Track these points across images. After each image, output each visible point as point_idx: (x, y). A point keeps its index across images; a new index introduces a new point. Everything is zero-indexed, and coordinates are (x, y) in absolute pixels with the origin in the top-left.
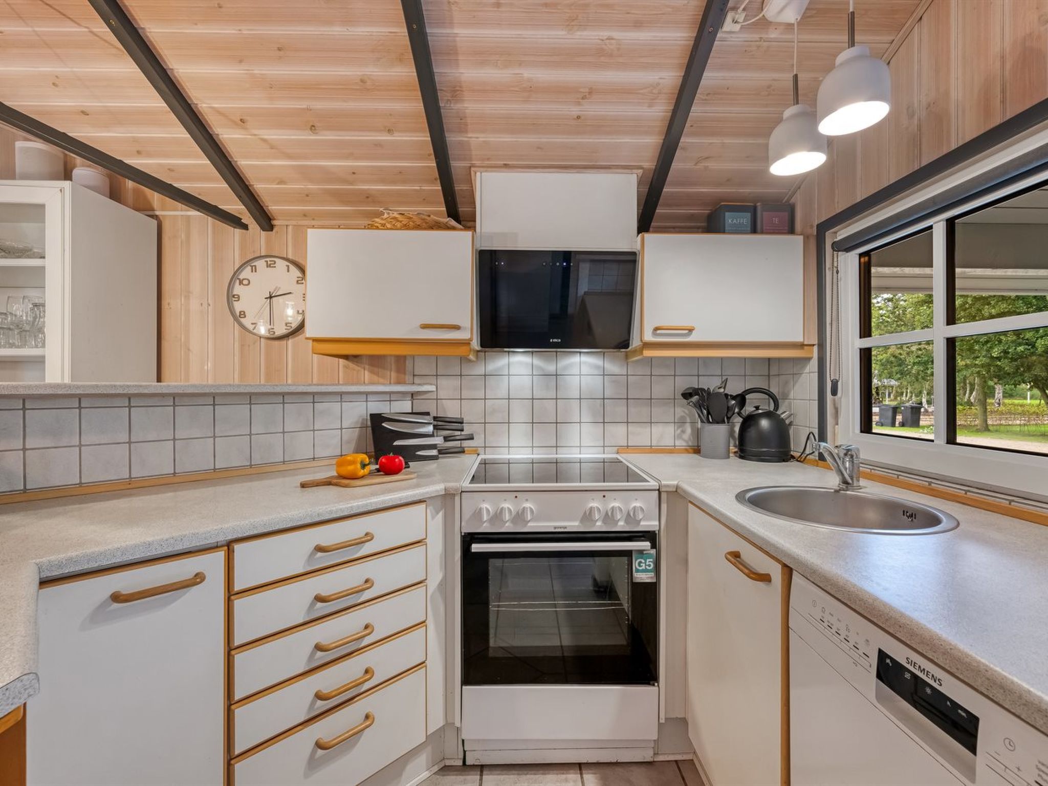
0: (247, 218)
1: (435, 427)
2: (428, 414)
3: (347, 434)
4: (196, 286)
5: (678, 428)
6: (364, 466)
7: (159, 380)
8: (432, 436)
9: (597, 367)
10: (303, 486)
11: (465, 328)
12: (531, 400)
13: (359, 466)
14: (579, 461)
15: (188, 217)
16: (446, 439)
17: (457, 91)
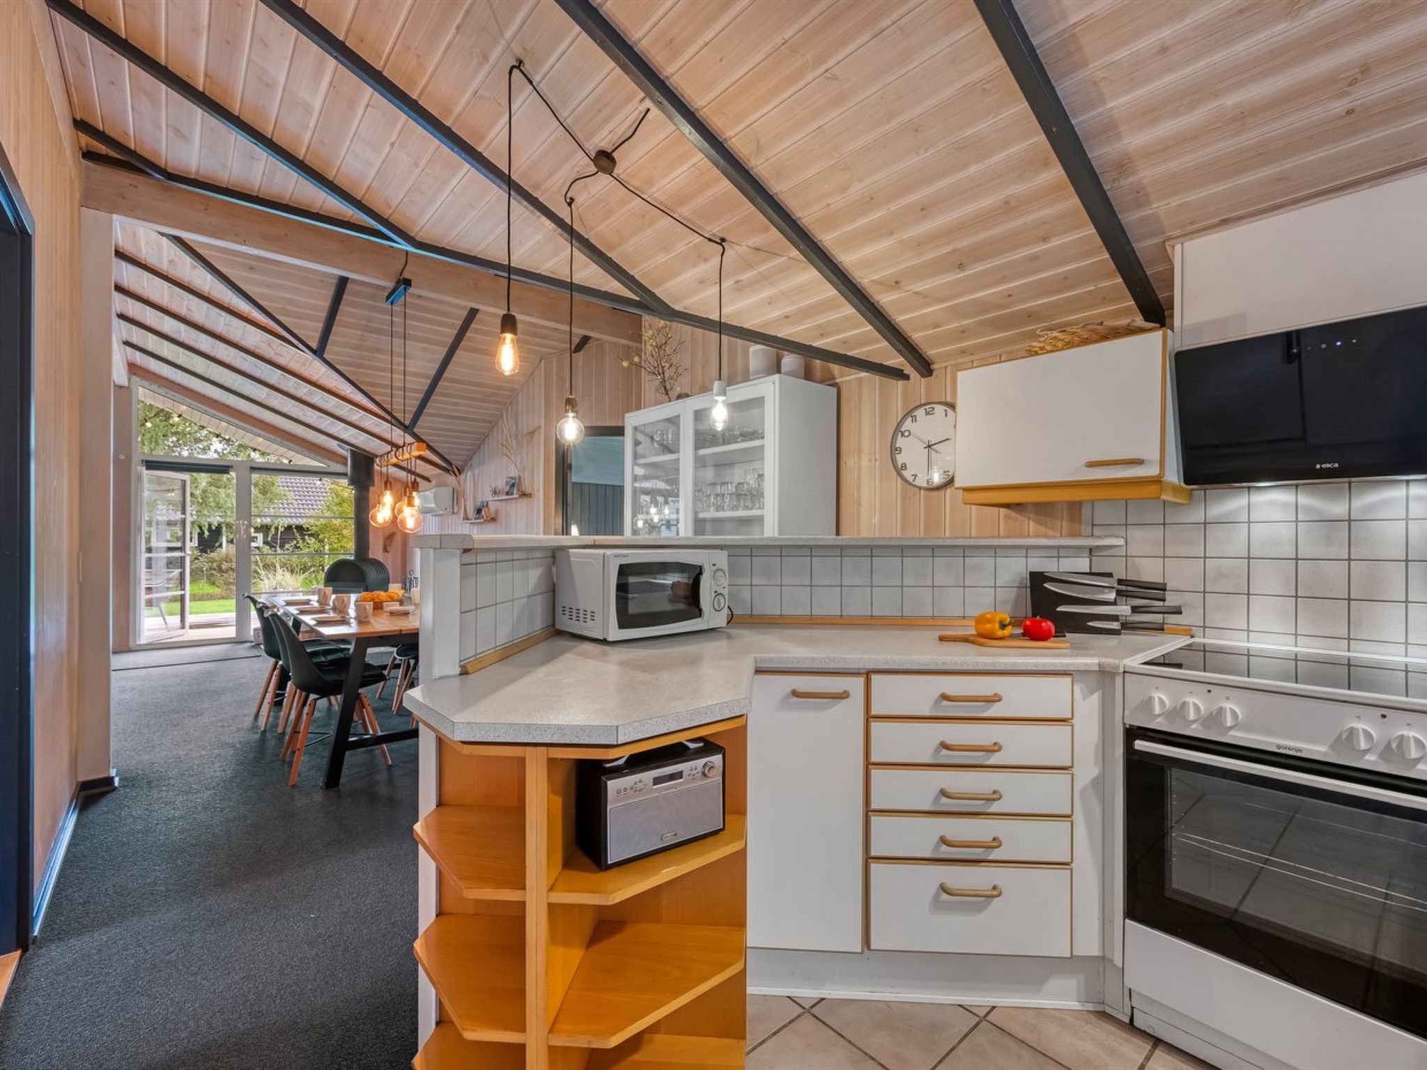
0: (908, 369)
1: (1119, 593)
2: (1110, 575)
3: (1003, 594)
4: (866, 445)
6: (1003, 626)
7: (838, 533)
8: (1114, 603)
10: (942, 639)
11: (1150, 462)
12: (1294, 561)
13: (997, 626)
14: (1404, 669)
15: (860, 379)
16: (1135, 610)
17: (1126, 164)
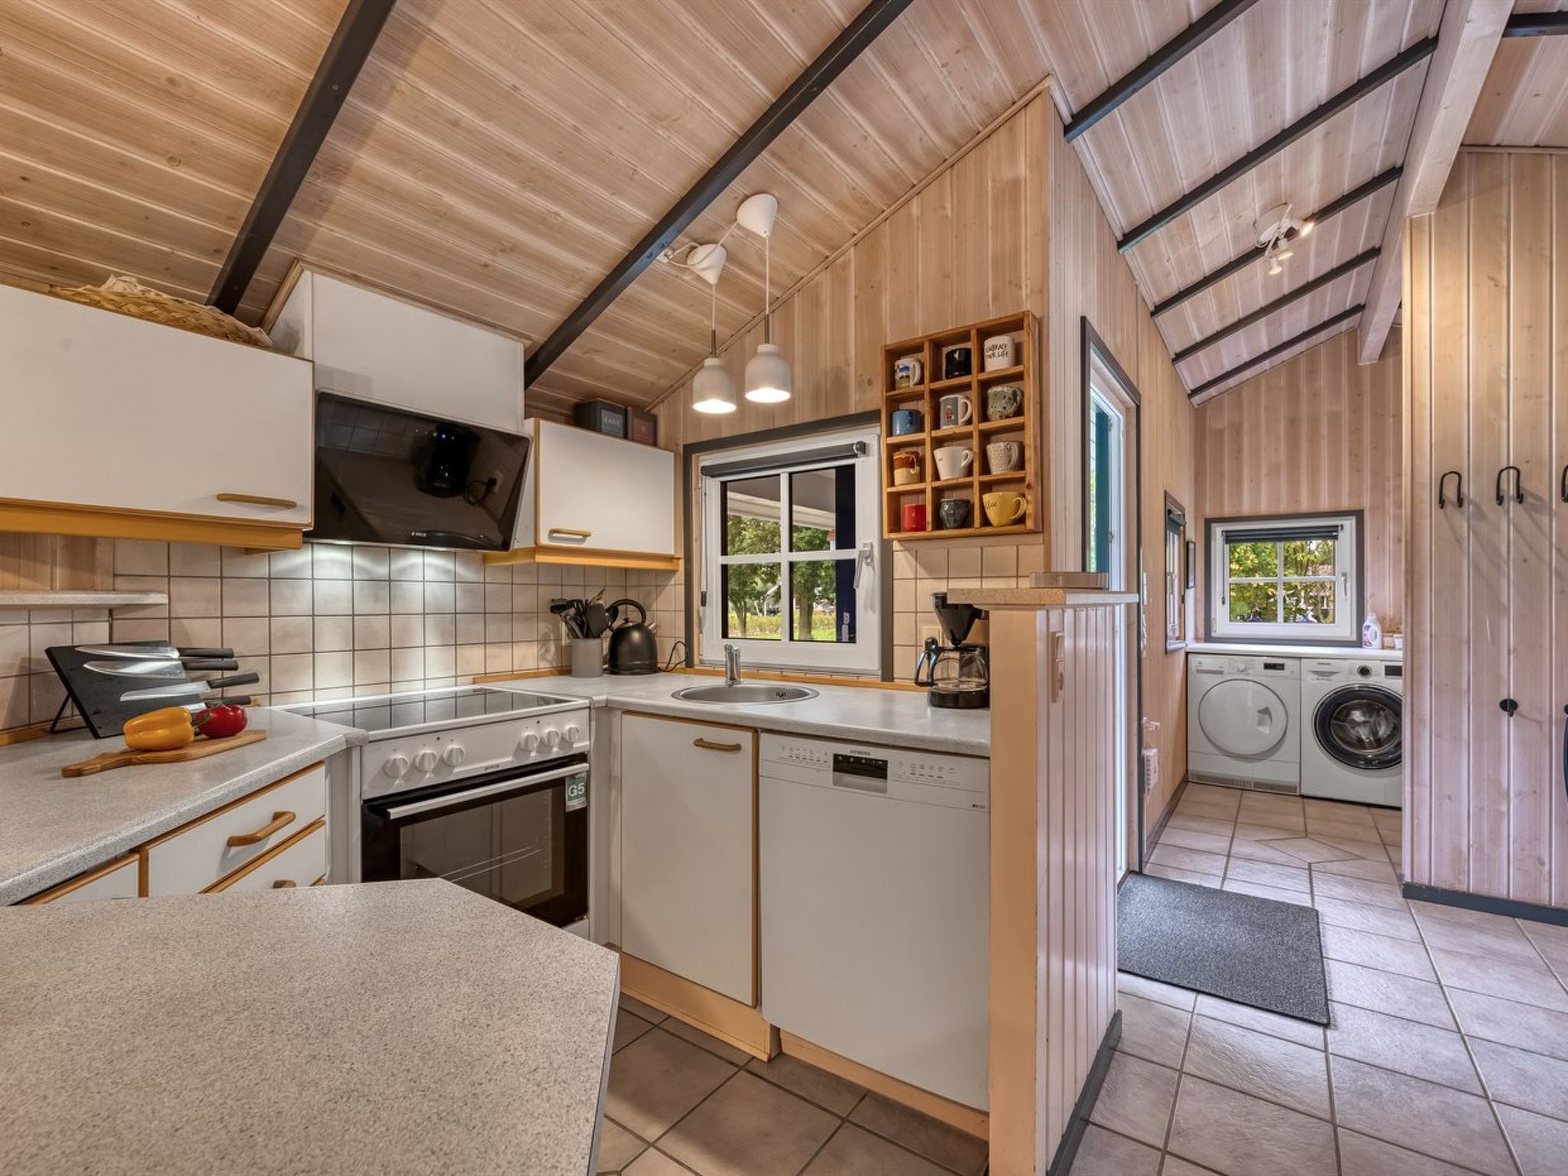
1: (184, 666)
2: (164, 643)
5: (542, 647)
9: (447, 571)
11: (302, 508)
12: (351, 618)
14: (423, 699)
16: (212, 684)
17: (338, 170)
